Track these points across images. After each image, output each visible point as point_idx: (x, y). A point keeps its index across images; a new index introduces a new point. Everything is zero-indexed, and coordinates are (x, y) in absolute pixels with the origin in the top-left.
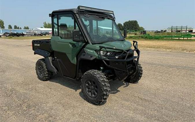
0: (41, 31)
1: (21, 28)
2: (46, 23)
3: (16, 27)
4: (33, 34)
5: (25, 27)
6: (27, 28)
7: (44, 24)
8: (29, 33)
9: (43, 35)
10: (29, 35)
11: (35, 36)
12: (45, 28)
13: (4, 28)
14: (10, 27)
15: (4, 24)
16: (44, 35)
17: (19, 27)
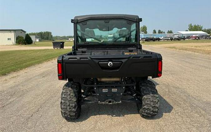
0: (183, 34)
1: (164, 33)
2: (192, 25)
3: (160, 32)
4: (170, 39)
5: (169, 31)
6: (171, 32)
7: (189, 26)
8: (166, 37)
9: (181, 40)
10: (165, 39)
11: (172, 40)
12: (190, 31)
13: (147, 33)
14: (155, 32)
15: (146, 29)
16: (183, 40)
17: (162, 32)
